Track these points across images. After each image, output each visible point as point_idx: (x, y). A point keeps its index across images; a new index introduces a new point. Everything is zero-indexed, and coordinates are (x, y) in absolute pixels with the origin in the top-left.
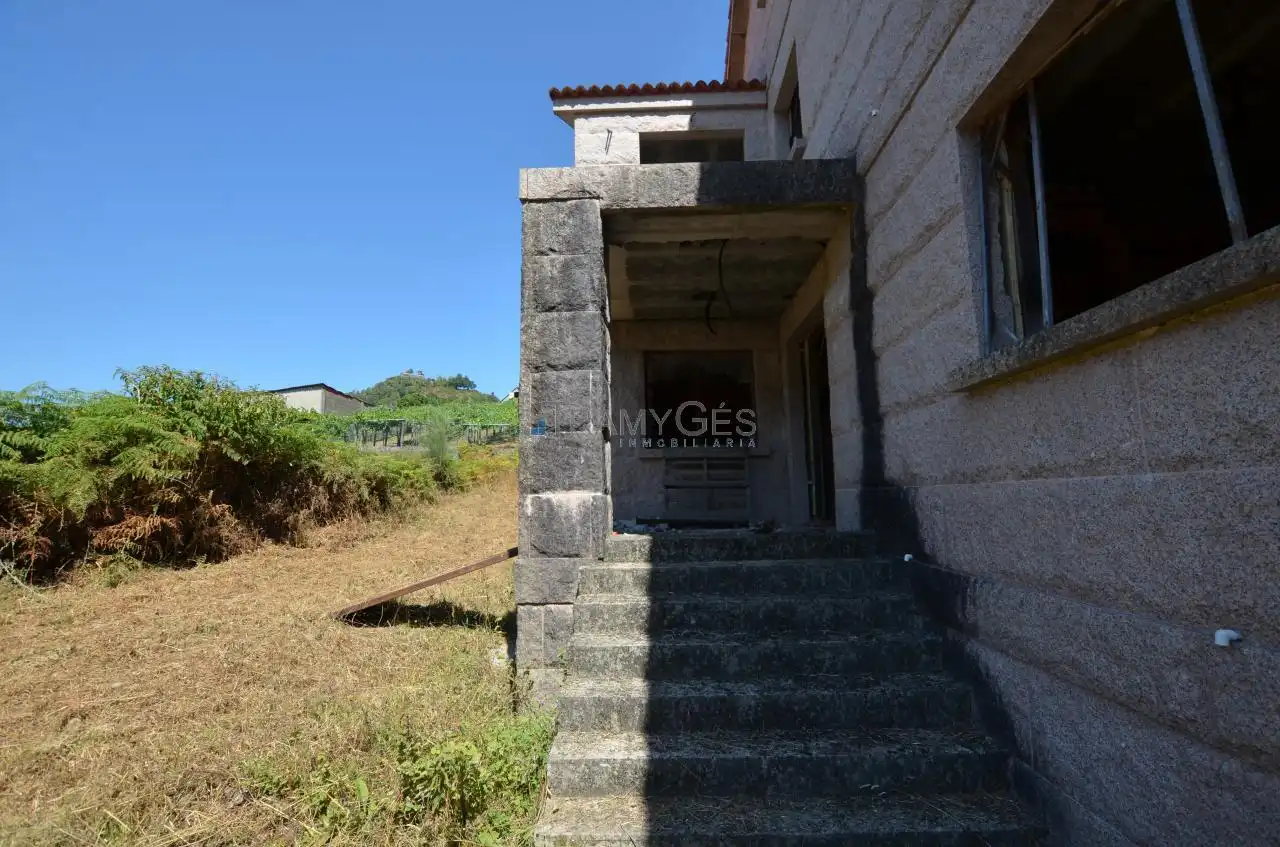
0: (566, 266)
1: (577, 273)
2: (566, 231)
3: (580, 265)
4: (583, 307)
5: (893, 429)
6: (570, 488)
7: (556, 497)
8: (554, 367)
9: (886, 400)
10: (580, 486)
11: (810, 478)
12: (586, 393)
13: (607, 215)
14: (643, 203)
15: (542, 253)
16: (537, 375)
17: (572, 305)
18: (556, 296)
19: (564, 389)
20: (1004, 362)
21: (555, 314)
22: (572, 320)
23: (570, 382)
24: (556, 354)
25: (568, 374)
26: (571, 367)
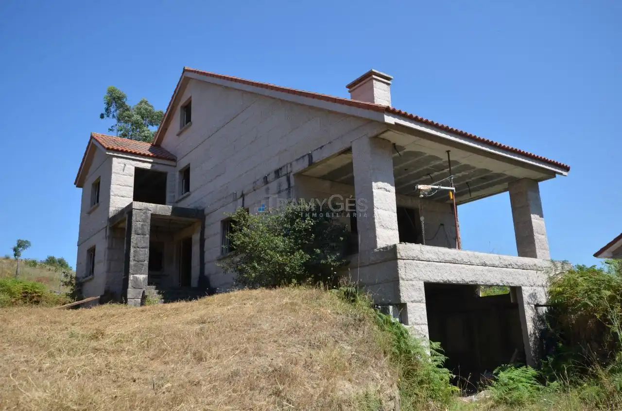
0: (142, 225)
1: (145, 227)
2: (143, 217)
3: (145, 225)
4: (145, 235)
5: (207, 266)
6: (141, 274)
7: (137, 276)
8: (138, 248)
9: (206, 260)
10: (143, 274)
11: (180, 282)
12: (145, 254)
13: (152, 215)
14: (160, 213)
15: (137, 222)
16: (135, 249)
17: (143, 234)
18: (140, 232)
19: (141, 253)
20: (222, 257)
21: (139, 236)
22: (143, 237)
23: (142, 251)
24: (139, 245)
25: (142, 249)
26: (142, 248)
